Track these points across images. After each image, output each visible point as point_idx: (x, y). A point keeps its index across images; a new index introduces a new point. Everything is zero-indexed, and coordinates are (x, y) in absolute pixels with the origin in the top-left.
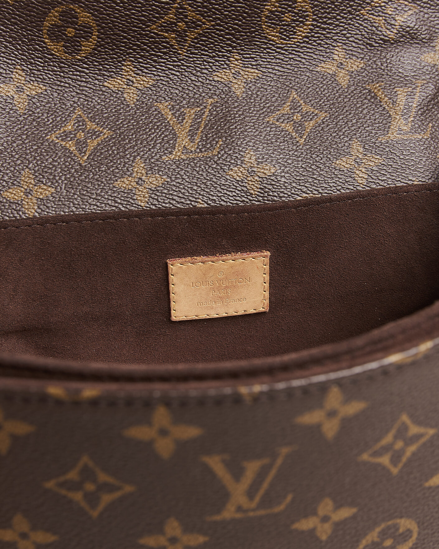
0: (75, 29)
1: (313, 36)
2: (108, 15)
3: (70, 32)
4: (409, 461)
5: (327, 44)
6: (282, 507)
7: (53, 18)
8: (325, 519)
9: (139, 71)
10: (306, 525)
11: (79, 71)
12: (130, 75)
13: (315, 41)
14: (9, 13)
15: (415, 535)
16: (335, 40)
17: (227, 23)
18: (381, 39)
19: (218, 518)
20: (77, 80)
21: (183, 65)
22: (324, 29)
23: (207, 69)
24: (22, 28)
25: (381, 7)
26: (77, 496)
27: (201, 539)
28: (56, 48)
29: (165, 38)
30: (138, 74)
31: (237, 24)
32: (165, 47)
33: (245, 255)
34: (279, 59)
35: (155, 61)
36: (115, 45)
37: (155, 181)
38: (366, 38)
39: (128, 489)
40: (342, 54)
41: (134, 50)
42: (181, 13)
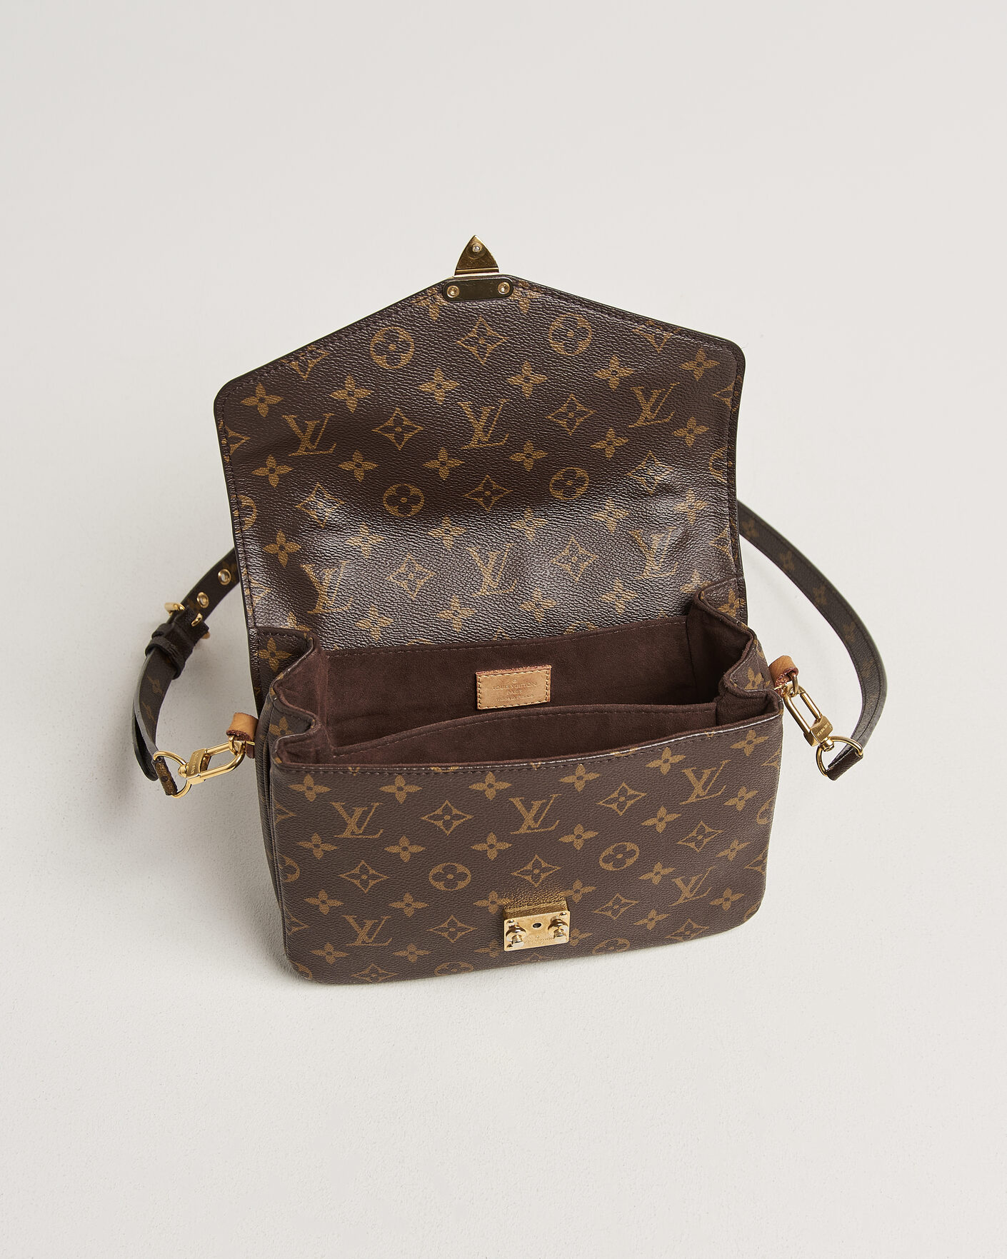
0: (408, 498)
1: (590, 493)
2: (432, 489)
3: (404, 500)
4: (629, 808)
5: (600, 498)
6: (553, 828)
7: (392, 490)
8: (579, 837)
9: (456, 523)
10: (567, 839)
11: (410, 525)
12: (448, 526)
13: (591, 497)
14: (358, 488)
15: (637, 854)
16: (606, 495)
17: (522, 490)
18: (643, 494)
19: (517, 832)
20: (408, 531)
21: (488, 517)
22: (598, 488)
23: (506, 520)
24: (367, 497)
25: (643, 469)
26: (440, 823)
27: (508, 845)
28: (393, 510)
29: (475, 501)
30: (453, 525)
31: (530, 490)
32: (475, 507)
33: (533, 669)
34: (562, 510)
35: (467, 516)
36: (436, 507)
37: (467, 613)
38: (631, 492)
39: (469, 817)
40: (612, 505)
41: (451, 510)
42: (487, 486)
